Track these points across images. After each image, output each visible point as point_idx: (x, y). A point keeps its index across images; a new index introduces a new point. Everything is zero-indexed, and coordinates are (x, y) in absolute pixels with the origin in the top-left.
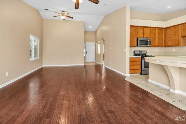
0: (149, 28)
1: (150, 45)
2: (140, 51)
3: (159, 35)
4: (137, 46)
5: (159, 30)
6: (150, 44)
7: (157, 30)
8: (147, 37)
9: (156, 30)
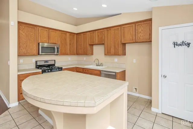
0: (57, 32)
1: (58, 54)
2: (46, 61)
3: (70, 41)
4: (39, 54)
5: (70, 35)
6: (58, 52)
7: (68, 34)
8: (54, 42)
9: (66, 35)
